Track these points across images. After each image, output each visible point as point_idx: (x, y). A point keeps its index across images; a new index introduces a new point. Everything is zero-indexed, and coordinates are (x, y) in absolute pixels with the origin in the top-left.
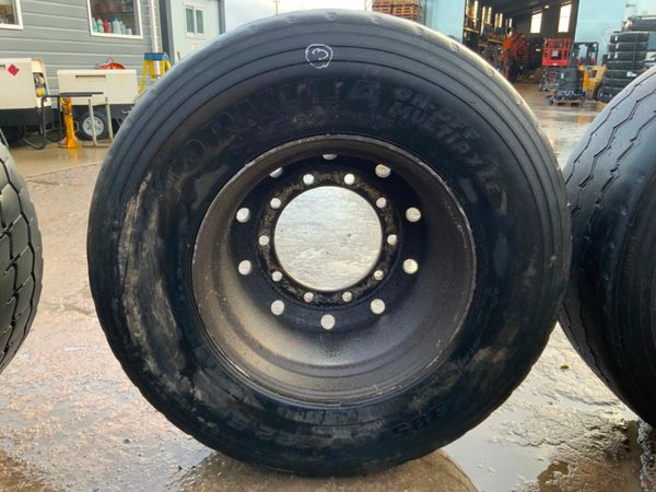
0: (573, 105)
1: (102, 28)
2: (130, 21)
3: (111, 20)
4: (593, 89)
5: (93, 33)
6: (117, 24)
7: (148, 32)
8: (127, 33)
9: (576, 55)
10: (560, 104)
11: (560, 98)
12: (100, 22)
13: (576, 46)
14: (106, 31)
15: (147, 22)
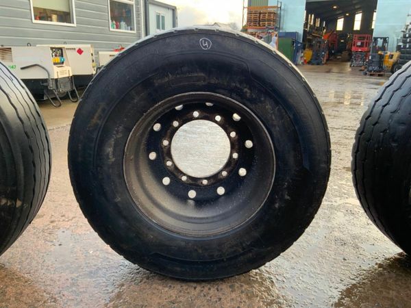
0: (379, 75)
1: (115, 26)
2: (129, 22)
3: (120, 22)
4: (391, 66)
5: (111, 29)
6: (123, 24)
7: (139, 29)
8: (128, 29)
9: (376, 44)
10: (371, 75)
11: (371, 71)
12: (114, 22)
13: (376, 39)
14: (117, 28)
15: (138, 23)
